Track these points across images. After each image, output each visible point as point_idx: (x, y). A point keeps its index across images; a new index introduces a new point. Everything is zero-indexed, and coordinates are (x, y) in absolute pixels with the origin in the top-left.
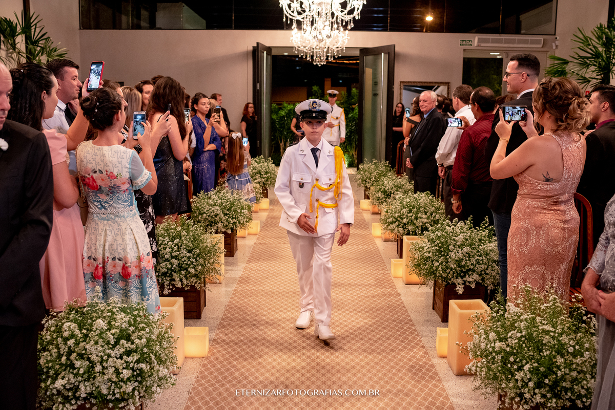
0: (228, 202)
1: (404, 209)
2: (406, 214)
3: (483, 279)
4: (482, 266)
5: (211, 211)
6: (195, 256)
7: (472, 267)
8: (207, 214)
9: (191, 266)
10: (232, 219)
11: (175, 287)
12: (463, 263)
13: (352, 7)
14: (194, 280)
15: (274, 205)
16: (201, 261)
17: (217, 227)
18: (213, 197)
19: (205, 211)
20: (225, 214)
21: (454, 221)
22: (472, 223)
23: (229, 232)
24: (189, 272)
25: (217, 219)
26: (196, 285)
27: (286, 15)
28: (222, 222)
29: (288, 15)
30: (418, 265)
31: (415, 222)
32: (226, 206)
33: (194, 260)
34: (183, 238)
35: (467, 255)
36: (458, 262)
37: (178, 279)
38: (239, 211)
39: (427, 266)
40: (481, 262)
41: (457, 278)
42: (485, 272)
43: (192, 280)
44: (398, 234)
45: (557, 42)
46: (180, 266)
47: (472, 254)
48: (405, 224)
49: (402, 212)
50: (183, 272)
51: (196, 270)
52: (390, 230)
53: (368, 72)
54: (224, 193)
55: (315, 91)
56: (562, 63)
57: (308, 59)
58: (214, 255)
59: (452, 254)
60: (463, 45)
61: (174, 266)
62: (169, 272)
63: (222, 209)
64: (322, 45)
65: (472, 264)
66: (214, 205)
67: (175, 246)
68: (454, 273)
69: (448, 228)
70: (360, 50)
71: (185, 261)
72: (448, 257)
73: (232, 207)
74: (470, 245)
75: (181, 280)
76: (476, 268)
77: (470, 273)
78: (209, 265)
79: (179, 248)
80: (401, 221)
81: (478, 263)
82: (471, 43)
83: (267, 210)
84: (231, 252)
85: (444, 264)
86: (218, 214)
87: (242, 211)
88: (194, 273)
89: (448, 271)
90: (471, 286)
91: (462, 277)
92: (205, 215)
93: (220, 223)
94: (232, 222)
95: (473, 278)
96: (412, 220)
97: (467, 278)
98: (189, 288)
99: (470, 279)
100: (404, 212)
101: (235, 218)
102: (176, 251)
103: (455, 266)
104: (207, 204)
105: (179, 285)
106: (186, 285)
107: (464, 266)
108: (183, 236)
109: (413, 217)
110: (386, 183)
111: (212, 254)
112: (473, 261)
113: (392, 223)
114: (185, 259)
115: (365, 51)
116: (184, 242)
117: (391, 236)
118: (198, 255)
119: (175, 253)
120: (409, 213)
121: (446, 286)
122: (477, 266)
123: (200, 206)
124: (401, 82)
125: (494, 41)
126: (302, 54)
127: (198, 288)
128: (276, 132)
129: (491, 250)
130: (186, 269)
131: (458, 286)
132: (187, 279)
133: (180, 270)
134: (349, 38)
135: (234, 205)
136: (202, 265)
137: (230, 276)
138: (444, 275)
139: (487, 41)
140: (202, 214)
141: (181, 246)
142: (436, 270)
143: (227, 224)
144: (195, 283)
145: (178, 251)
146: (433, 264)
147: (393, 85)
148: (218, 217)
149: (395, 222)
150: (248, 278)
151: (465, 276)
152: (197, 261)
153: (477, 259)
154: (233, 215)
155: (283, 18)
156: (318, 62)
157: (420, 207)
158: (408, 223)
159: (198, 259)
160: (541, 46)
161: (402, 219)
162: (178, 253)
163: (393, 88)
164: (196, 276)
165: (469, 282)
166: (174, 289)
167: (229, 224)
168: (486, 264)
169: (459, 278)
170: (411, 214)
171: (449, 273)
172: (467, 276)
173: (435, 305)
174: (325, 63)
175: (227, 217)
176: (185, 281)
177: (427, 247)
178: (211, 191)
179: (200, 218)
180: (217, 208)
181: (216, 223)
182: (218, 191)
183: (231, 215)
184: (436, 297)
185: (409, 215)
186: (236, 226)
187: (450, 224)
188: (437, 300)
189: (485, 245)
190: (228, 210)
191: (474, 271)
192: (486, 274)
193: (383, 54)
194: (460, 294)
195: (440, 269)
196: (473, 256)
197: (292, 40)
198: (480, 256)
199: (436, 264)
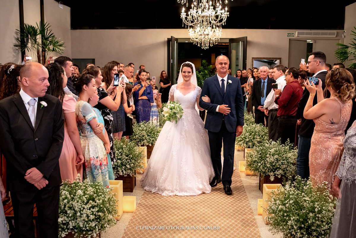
0: (150, 128)
1: (247, 133)
2: (248, 136)
3: (285, 173)
4: (284, 166)
5: (140, 133)
6: (130, 159)
7: (278, 166)
8: (138, 135)
9: (128, 164)
11: (119, 175)
12: (274, 164)
13: (221, 18)
16: (133, 161)
17: (144, 143)
18: (142, 126)
19: (137, 134)
20: (148, 136)
21: (270, 141)
22: (280, 142)
23: (150, 145)
24: (127, 167)
25: (144, 138)
28: (146, 140)
29: (185, 23)
30: (250, 165)
31: (253, 140)
32: (149, 131)
33: (129, 161)
34: (124, 149)
35: (276, 160)
36: (271, 163)
37: (120, 171)
38: (156, 134)
39: (255, 165)
40: (284, 164)
41: (271, 172)
42: (286, 169)
44: (243, 147)
45: (345, 34)
46: (122, 164)
47: (279, 159)
48: (247, 142)
49: (246, 135)
50: (123, 167)
51: (130, 166)
52: (239, 145)
53: (234, 52)
54: (148, 124)
55: (204, 63)
56: (345, 48)
57: (199, 45)
58: (140, 158)
59: (268, 159)
60: (289, 36)
61: (119, 164)
62: (116, 167)
63: (146, 133)
65: (279, 165)
66: (142, 130)
67: (119, 153)
68: (269, 169)
69: (266, 145)
70: (229, 40)
71: (124, 161)
72: (266, 160)
73: (152, 132)
74: (278, 154)
75: (122, 171)
76: (281, 167)
77: (278, 169)
78: (137, 163)
79: (121, 154)
80: (245, 140)
81: (282, 164)
82: (293, 35)
85: (263, 164)
86: (144, 136)
88: (129, 167)
90: (278, 177)
91: (274, 172)
92: (137, 136)
93: (145, 140)
95: (279, 172)
96: (251, 140)
97: (276, 172)
98: (126, 176)
99: (278, 173)
101: (154, 138)
102: (120, 156)
103: (270, 165)
104: (139, 129)
105: (121, 174)
106: (125, 174)
107: (275, 166)
108: (124, 148)
109: (252, 138)
111: (139, 158)
112: (280, 163)
113: (240, 141)
114: (125, 160)
115: (232, 40)
116: (124, 151)
117: (240, 148)
118: (132, 158)
119: (119, 157)
120: (250, 135)
121: (265, 176)
122: (282, 166)
123: (135, 131)
124: (252, 58)
125: (307, 34)
126: (195, 43)
127: (131, 175)
129: (289, 157)
130: (125, 165)
131: (271, 177)
133: (122, 166)
134: (222, 33)
135: (153, 130)
136: (133, 163)
138: (264, 170)
139: (303, 34)
140: (136, 135)
141: (123, 153)
142: (259, 168)
144: (130, 173)
145: (121, 156)
146: (258, 165)
147: (246, 60)
148: (144, 137)
149: (242, 140)
151: (275, 171)
152: (131, 161)
153: (282, 162)
154: (152, 136)
156: (204, 47)
157: (256, 132)
158: (249, 141)
159: (131, 160)
160: (335, 36)
161: (246, 139)
162: (121, 157)
163: (246, 62)
164: (130, 169)
165: (278, 175)
166: (119, 176)
168: (286, 165)
169: (272, 172)
170: (251, 136)
171: (266, 169)
172: (276, 171)
173: (260, 187)
174: (208, 48)
175: (149, 137)
176: (124, 172)
177: (255, 155)
178: (141, 122)
179: (134, 138)
180: (144, 132)
181: (143, 140)
182: (145, 123)
183: (151, 136)
185: (250, 136)
186: (154, 142)
187: (268, 142)
188: (261, 184)
189: (287, 154)
190: (150, 133)
191: (280, 168)
192: (287, 170)
193: (240, 42)
194: (272, 181)
196: (280, 161)
197: (189, 35)
198: (284, 160)
199: (259, 164)
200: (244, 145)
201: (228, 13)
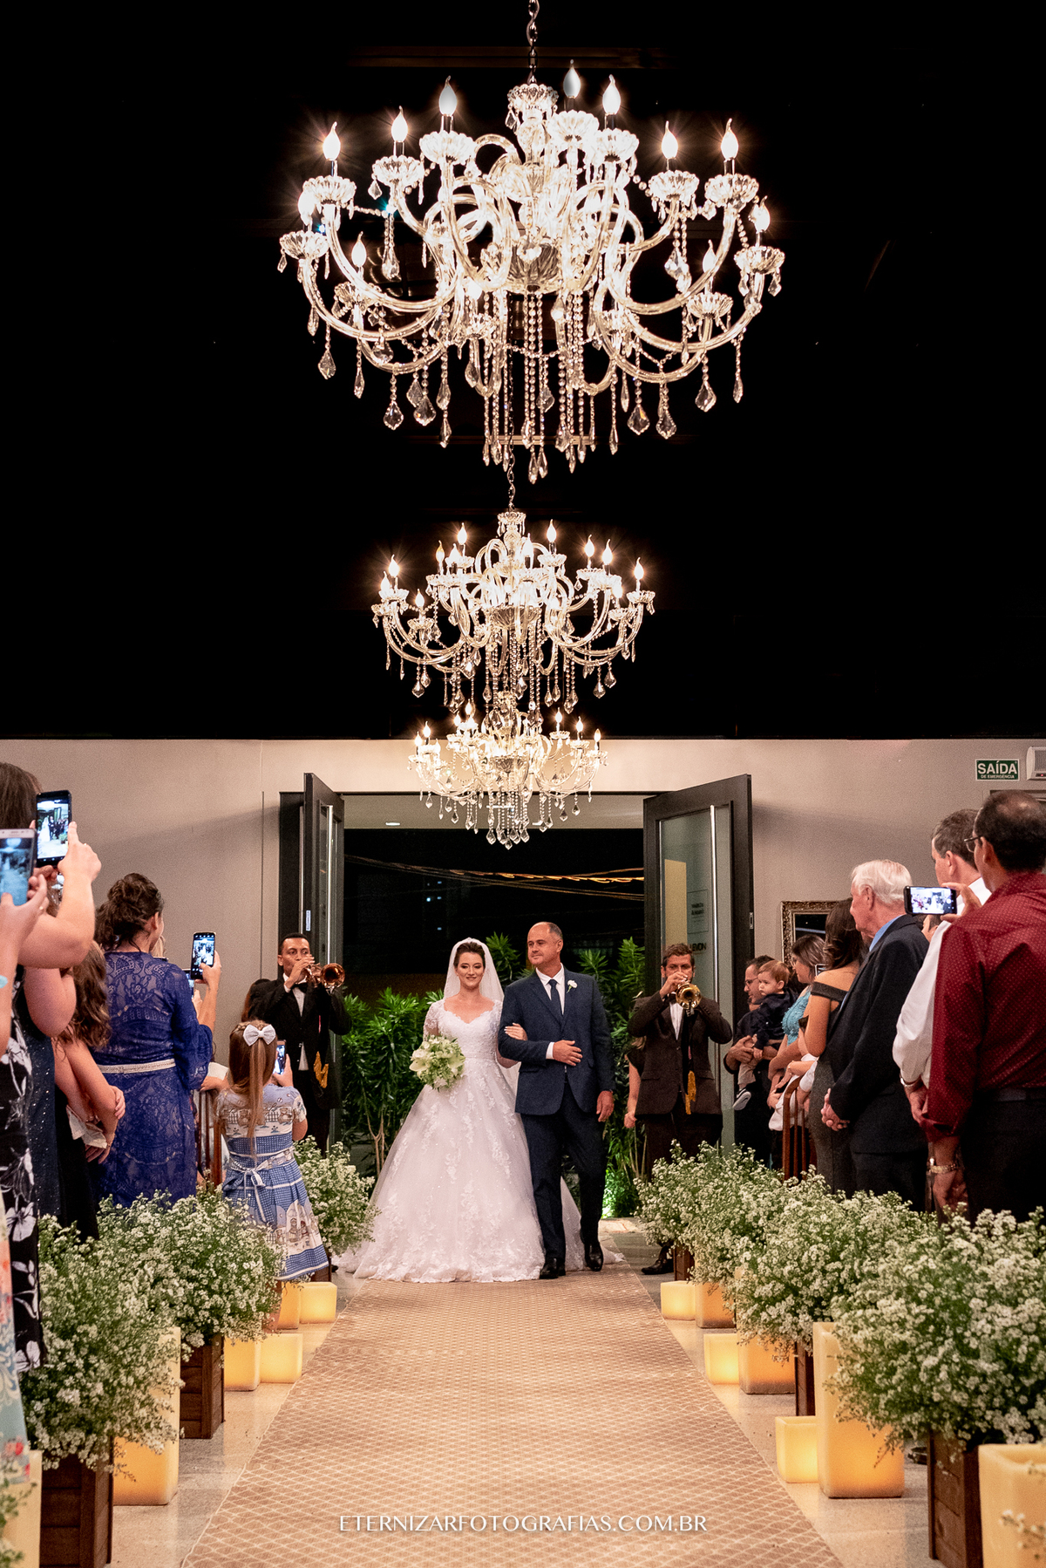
10: (211, 1293)
13: (609, 627)
14: (75, 1436)
15: (352, 1309)
26: (83, 1454)
27: (392, 651)
29: (400, 652)
30: (869, 1377)
33: (80, 1364)
35: (1032, 1326)
36: (1004, 1355)
41: (1005, 1411)
43: (68, 1437)
44: (795, 1337)
48: (818, 1301)
49: (804, 1259)
51: (84, 1397)
52: (765, 1324)
53: (675, 873)
59: (981, 1325)
60: (988, 776)
63: (174, 1260)
64: (512, 782)
68: (992, 1394)
70: (645, 801)
72: (968, 1335)
80: (803, 1289)
82: (1012, 768)
83: (329, 1322)
84: (200, 1420)
85: (955, 1357)
87: (246, 1266)
88: (76, 1408)
89: (972, 1382)
91: (1024, 1410)
94: (207, 1305)
96: (841, 1286)
98: (55, 1465)
100: (814, 1258)
103: (995, 1365)
107: (1025, 1368)
109: (844, 1275)
110: (746, 1196)
113: (773, 1301)
115: (660, 804)
120: (830, 1260)
124: (786, 904)
127: (88, 1462)
128: (360, 1094)
132: (51, 1431)
135: (216, 1244)
136: (106, 1383)
137: (196, 1487)
138: (958, 1397)
142: (928, 1384)
143: (191, 1311)
144: (81, 1447)
146: (919, 1364)
147: (752, 910)
149: (782, 1298)
150: (261, 1490)
151: (1032, 1404)
152: (87, 1366)
155: (386, 661)
156: (503, 834)
157: (867, 1239)
158: (828, 1294)
161: (807, 1283)
163: (752, 921)
167: (197, 1310)
169: (1013, 1410)
170: (837, 1263)
171: (976, 1390)
173: (939, 1540)
174: (526, 840)
184: (939, 1505)
185: (830, 1266)
187: (966, 1228)
188: (944, 1516)
193: (712, 807)
195: (943, 1375)
199: (930, 1361)
200: (795, 1324)
201: (651, 596)
